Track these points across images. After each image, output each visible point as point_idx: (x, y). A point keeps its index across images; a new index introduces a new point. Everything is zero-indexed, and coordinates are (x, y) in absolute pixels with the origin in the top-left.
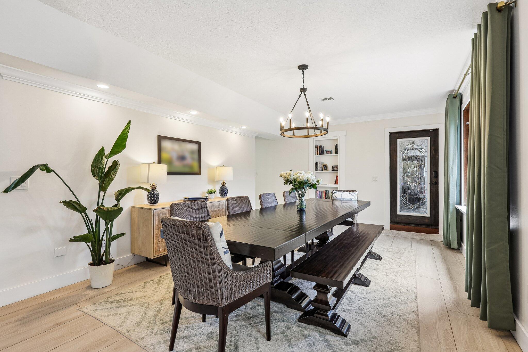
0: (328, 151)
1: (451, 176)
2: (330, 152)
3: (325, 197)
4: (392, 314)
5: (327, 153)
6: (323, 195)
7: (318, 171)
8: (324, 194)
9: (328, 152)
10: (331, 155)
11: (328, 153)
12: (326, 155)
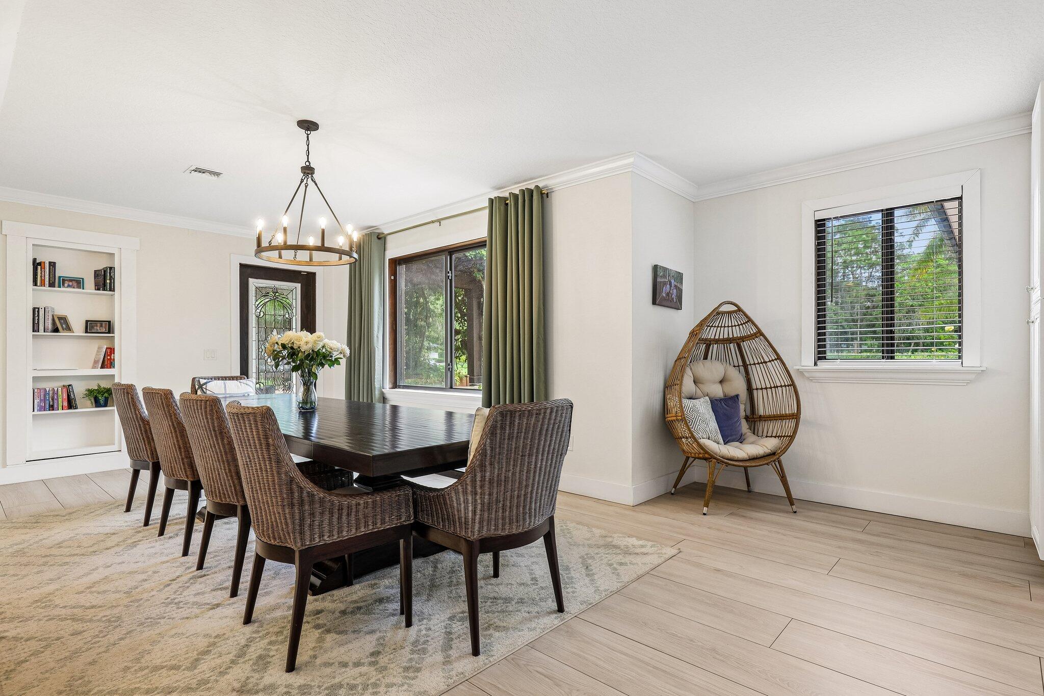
0: (71, 281)
1: (376, 348)
2: (78, 283)
3: (66, 404)
5: (66, 285)
6: (60, 400)
7: (41, 333)
8: (65, 396)
9: (71, 284)
10: (81, 290)
11: (69, 286)
12: (62, 289)
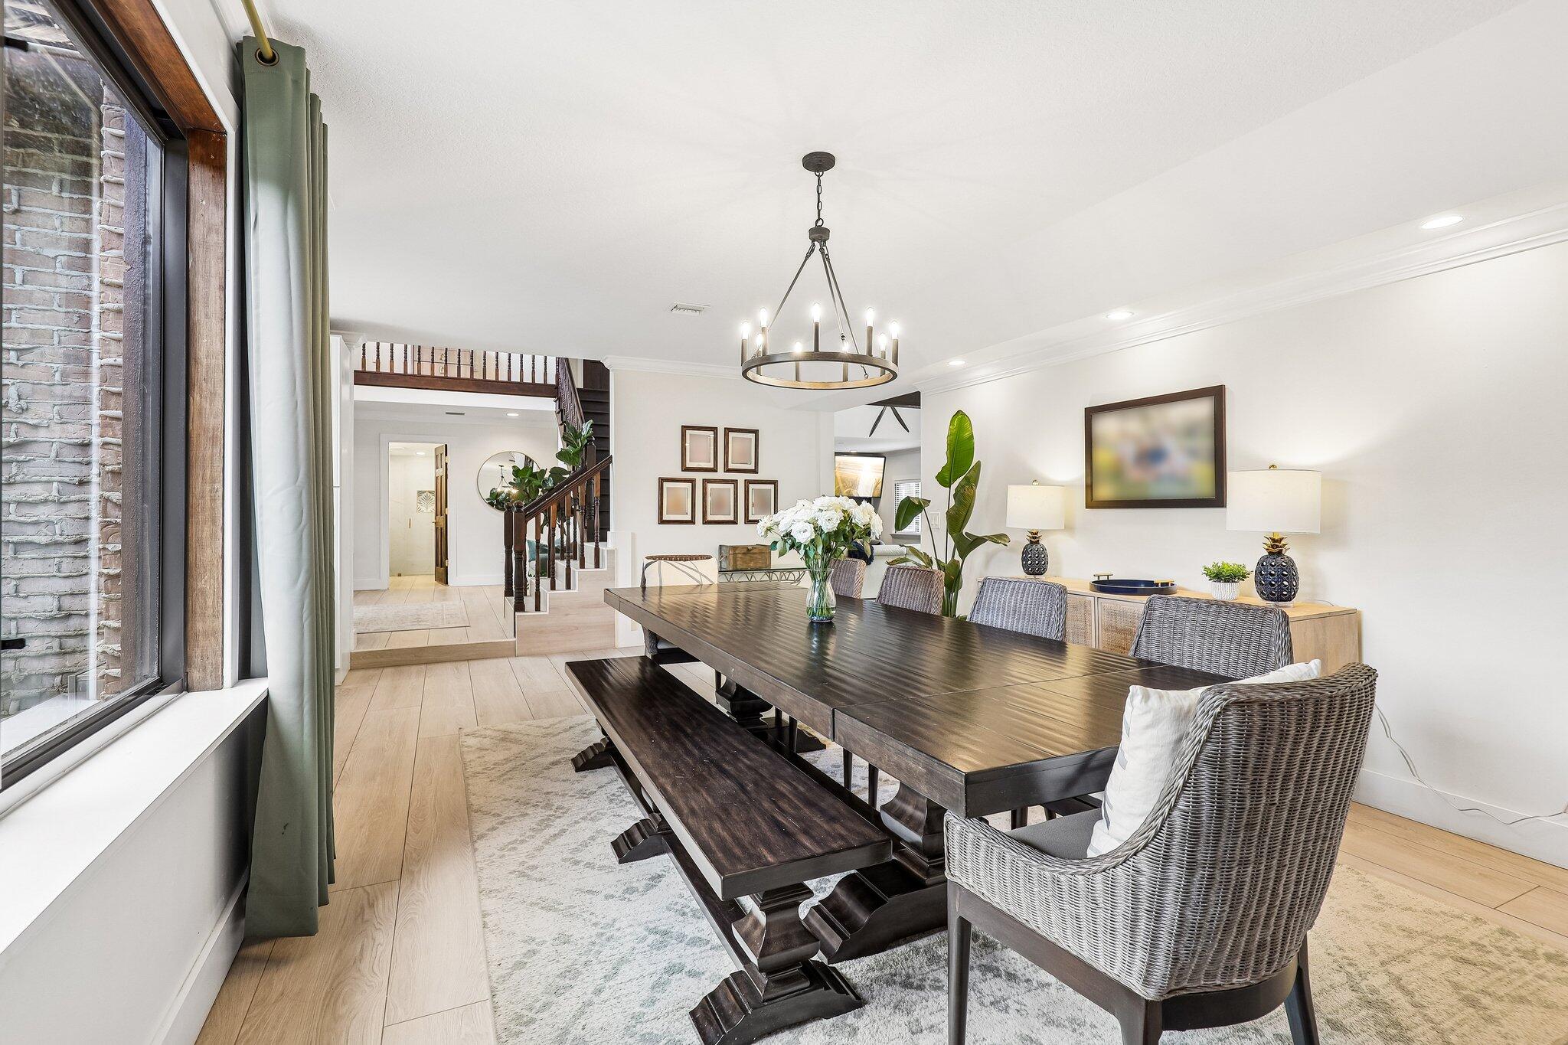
4: (524, 815)
